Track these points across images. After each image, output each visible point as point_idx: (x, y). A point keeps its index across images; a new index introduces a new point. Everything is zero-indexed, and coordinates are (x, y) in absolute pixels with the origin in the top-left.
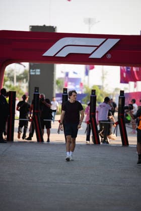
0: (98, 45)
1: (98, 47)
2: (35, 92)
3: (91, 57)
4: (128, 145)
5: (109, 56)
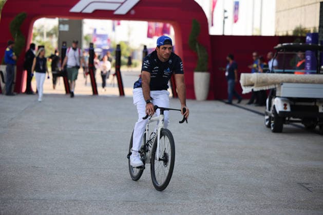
1: (122, 4)
2: (63, 46)
3: (116, 13)
5: (133, 12)
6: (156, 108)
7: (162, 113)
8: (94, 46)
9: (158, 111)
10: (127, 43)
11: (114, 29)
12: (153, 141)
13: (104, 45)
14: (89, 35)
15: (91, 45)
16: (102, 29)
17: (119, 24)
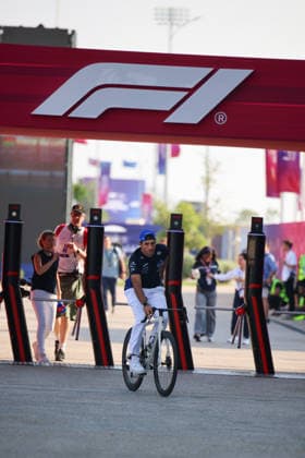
0: (191, 86)
1: (191, 91)
2: (11, 217)
3: (170, 119)
4: (273, 372)
5: (222, 118)
6: (154, 309)
7: (161, 314)
8: (104, 219)
9: (157, 312)
10: (199, 207)
11: (162, 165)
12: (154, 346)
13: (131, 212)
14: (87, 180)
15: (96, 213)
16: (127, 164)
17: (176, 153)
